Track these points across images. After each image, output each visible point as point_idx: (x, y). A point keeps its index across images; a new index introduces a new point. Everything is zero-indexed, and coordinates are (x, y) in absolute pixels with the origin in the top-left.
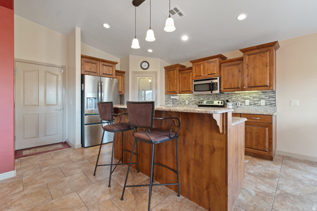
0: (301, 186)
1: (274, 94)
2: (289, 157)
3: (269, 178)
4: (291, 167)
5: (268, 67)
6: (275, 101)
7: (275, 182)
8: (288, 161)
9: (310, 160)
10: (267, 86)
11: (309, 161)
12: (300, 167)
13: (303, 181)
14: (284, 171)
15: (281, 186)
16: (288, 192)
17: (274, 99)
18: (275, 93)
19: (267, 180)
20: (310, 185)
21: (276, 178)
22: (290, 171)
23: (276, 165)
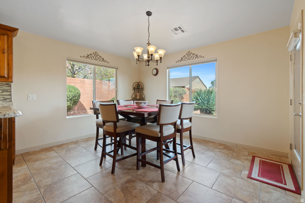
0: (54, 171)
1: (9, 88)
2: (27, 152)
3: (24, 185)
4: (35, 161)
5: (6, 55)
6: (10, 95)
7: (32, 183)
8: (29, 157)
9: (45, 147)
10: (5, 77)
11: (45, 149)
12: (43, 157)
13: (53, 167)
14: (33, 168)
15: (40, 183)
16: (49, 183)
17: (9, 93)
18: (11, 87)
19: (23, 187)
20: (58, 167)
21: (30, 179)
22: (37, 164)
23: (21, 167)
